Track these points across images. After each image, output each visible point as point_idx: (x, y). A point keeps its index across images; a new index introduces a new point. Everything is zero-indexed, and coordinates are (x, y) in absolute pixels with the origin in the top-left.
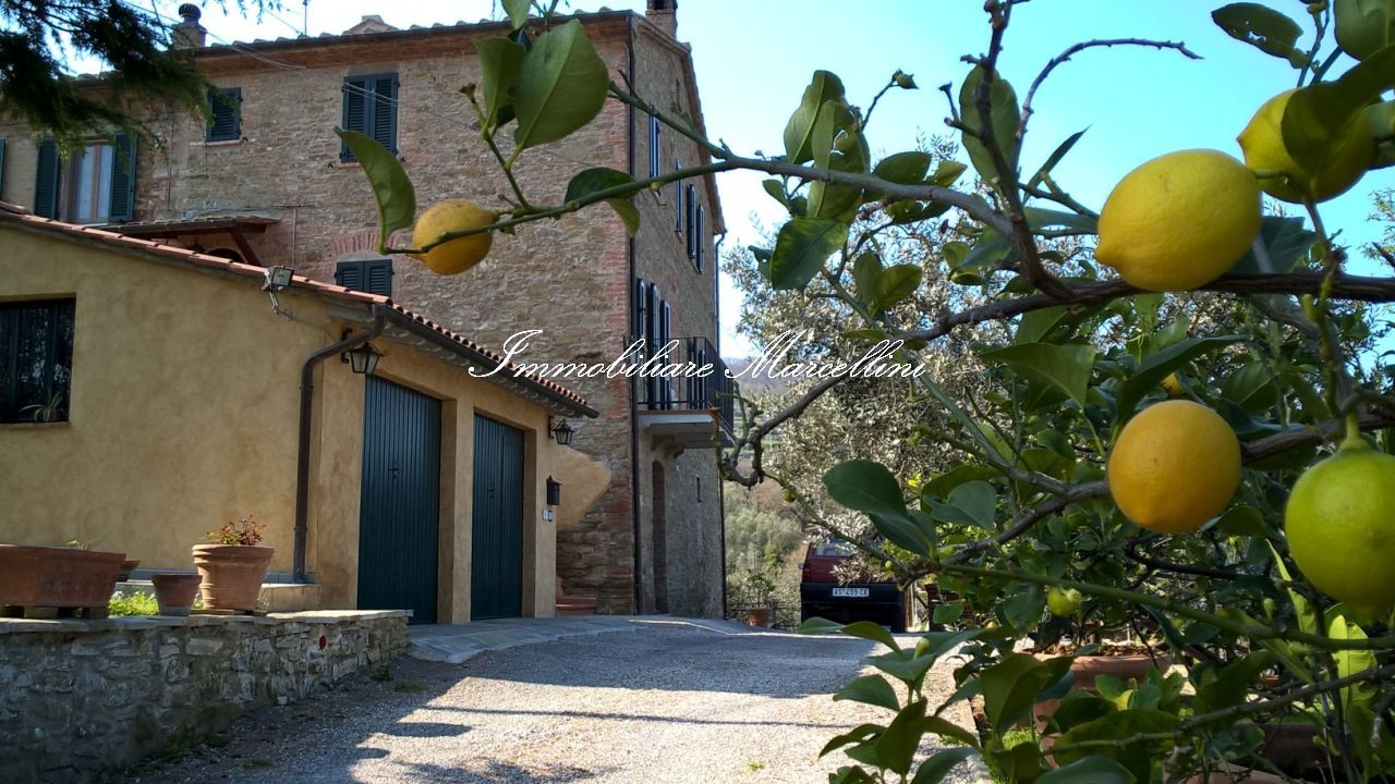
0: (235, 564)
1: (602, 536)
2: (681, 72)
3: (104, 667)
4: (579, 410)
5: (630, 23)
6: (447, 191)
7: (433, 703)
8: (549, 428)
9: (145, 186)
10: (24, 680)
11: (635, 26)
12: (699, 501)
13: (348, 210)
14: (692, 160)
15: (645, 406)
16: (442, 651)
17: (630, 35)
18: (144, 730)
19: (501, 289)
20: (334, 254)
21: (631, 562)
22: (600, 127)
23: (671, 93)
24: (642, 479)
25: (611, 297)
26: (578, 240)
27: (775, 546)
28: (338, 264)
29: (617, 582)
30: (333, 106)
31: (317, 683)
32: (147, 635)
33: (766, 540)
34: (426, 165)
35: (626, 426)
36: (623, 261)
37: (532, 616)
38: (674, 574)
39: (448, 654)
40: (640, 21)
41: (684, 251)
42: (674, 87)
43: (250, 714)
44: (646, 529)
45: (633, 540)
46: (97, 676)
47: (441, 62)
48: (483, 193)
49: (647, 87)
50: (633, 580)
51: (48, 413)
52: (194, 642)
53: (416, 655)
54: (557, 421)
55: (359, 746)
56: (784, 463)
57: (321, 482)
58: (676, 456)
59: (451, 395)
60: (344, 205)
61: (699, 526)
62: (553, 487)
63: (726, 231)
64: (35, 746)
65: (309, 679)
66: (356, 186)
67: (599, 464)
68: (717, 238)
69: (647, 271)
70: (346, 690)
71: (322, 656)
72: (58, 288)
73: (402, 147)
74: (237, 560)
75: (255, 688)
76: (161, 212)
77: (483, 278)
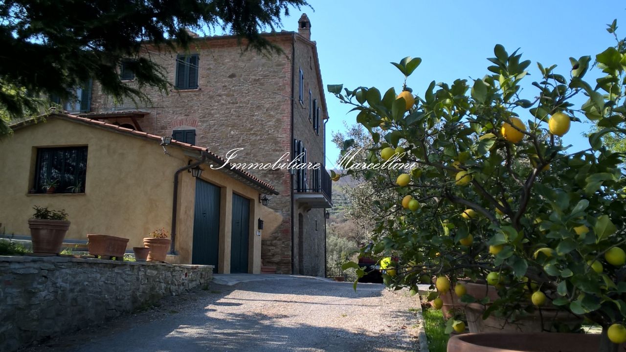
0: (159, 245)
1: (279, 243)
2: (312, 53)
3: (124, 277)
4: (272, 192)
5: (293, 37)
6: (218, 102)
7: (226, 297)
8: (259, 199)
9: (95, 98)
10: (103, 279)
11: (295, 38)
12: (317, 230)
13: (178, 109)
14: (315, 88)
15: (296, 190)
16: (225, 281)
17: (293, 41)
18: (134, 300)
19: (239, 142)
20: (172, 127)
21: (290, 253)
22: (280, 78)
23: (308, 62)
24: (295, 220)
25: (284, 147)
26: (271, 123)
27: (345, 253)
28: (174, 131)
29: (285, 261)
30: (173, 67)
31: (184, 289)
32: (135, 267)
33: (342, 251)
34: (210, 92)
35: (289, 199)
36: (289, 132)
37: (251, 273)
38: (306, 259)
39: (227, 282)
40: (297, 35)
41: (312, 127)
42: (309, 60)
43: (164, 298)
44: (296, 241)
45: (291, 245)
46: (122, 280)
47: (217, 50)
48: (233, 103)
49: (299, 60)
50: (291, 260)
51: (77, 189)
52: (149, 271)
53: (216, 282)
54: (263, 195)
55: (205, 308)
56: (354, 213)
57: (181, 217)
58: (308, 211)
59: (225, 186)
60: (177, 107)
61: (316, 240)
62: (260, 222)
63: (329, 118)
64: (106, 301)
65: (182, 288)
66: (181, 100)
67: (278, 213)
68: (325, 121)
69: (298, 136)
70: (194, 292)
71: (186, 280)
72: (81, 142)
73: (200, 84)
74: (160, 243)
75: (166, 289)
76: (102, 108)
77: (232, 138)
